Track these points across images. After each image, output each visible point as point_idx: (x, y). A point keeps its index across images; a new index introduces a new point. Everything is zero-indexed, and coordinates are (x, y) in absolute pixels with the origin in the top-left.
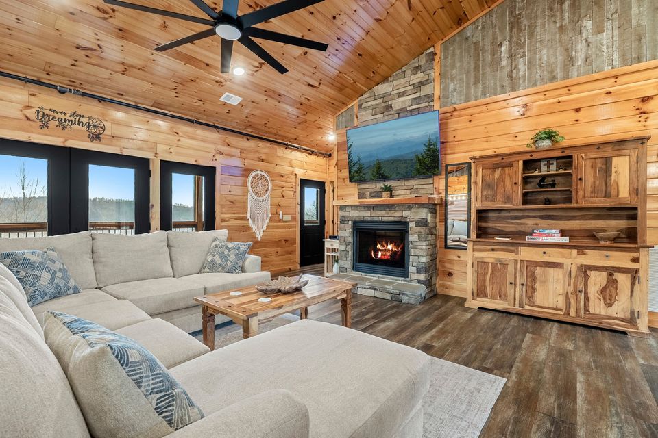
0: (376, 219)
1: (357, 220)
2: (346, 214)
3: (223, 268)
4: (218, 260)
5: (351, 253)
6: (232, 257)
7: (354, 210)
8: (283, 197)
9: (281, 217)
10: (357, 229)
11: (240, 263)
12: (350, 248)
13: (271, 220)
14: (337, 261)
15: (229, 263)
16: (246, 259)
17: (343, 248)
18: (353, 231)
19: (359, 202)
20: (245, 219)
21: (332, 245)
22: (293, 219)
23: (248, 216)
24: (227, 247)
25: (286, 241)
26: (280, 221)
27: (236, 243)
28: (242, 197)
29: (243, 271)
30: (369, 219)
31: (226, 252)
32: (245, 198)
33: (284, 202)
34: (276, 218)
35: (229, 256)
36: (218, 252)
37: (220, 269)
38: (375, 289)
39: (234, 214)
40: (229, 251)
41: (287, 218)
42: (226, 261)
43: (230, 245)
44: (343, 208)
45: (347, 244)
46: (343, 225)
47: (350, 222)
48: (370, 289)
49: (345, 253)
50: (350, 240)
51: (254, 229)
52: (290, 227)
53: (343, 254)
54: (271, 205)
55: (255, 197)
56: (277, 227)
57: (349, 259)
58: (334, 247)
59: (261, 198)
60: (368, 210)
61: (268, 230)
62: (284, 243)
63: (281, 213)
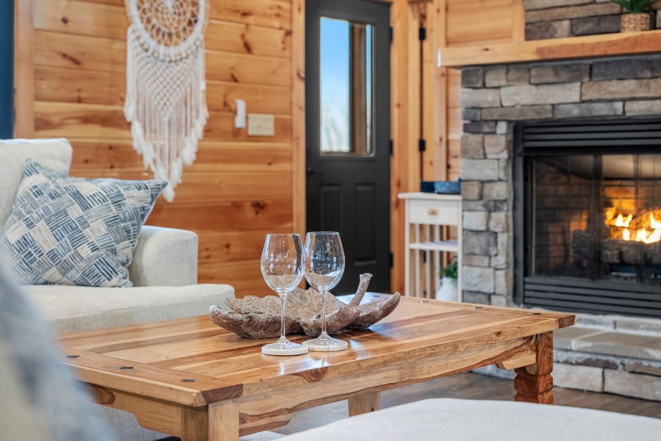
0: (601, 110)
1: (530, 116)
2: (486, 97)
3: (65, 268)
4: (44, 238)
5: (504, 239)
6: (97, 231)
7: (518, 80)
8: (248, 48)
9: (240, 122)
10: (527, 149)
11: (124, 249)
12: (500, 219)
13: (207, 131)
14: (451, 272)
15: (85, 251)
16: (144, 239)
17: (476, 220)
18: (512, 159)
19: (539, 51)
20: (117, 121)
21: (434, 213)
22: (284, 128)
23: (130, 110)
24: (77, 196)
25: (259, 207)
26: (237, 134)
27: (107, 183)
28: (104, 42)
29: (135, 278)
30: (575, 112)
31: (75, 212)
32: (117, 46)
33: (250, 67)
34: (225, 125)
35: (85, 224)
36: (45, 209)
37: (53, 273)
38: (607, 366)
39: (79, 101)
40: (86, 207)
41: (263, 125)
42: (77, 241)
43: (88, 187)
44: (474, 75)
45: (492, 207)
46: (474, 139)
47: (502, 128)
48: (587, 363)
49: (483, 238)
50: (501, 191)
51: (148, 160)
52: (273, 158)
53: (478, 243)
54: (208, 76)
55: (153, 44)
56: (229, 157)
57: (501, 260)
58: (439, 220)
59: (173, 51)
60: (571, 81)
61: (200, 166)
62: (250, 213)
63: (241, 106)
